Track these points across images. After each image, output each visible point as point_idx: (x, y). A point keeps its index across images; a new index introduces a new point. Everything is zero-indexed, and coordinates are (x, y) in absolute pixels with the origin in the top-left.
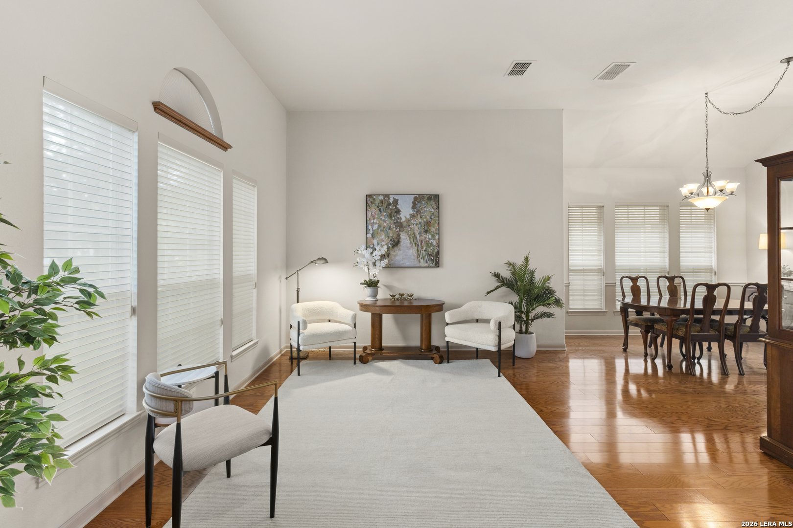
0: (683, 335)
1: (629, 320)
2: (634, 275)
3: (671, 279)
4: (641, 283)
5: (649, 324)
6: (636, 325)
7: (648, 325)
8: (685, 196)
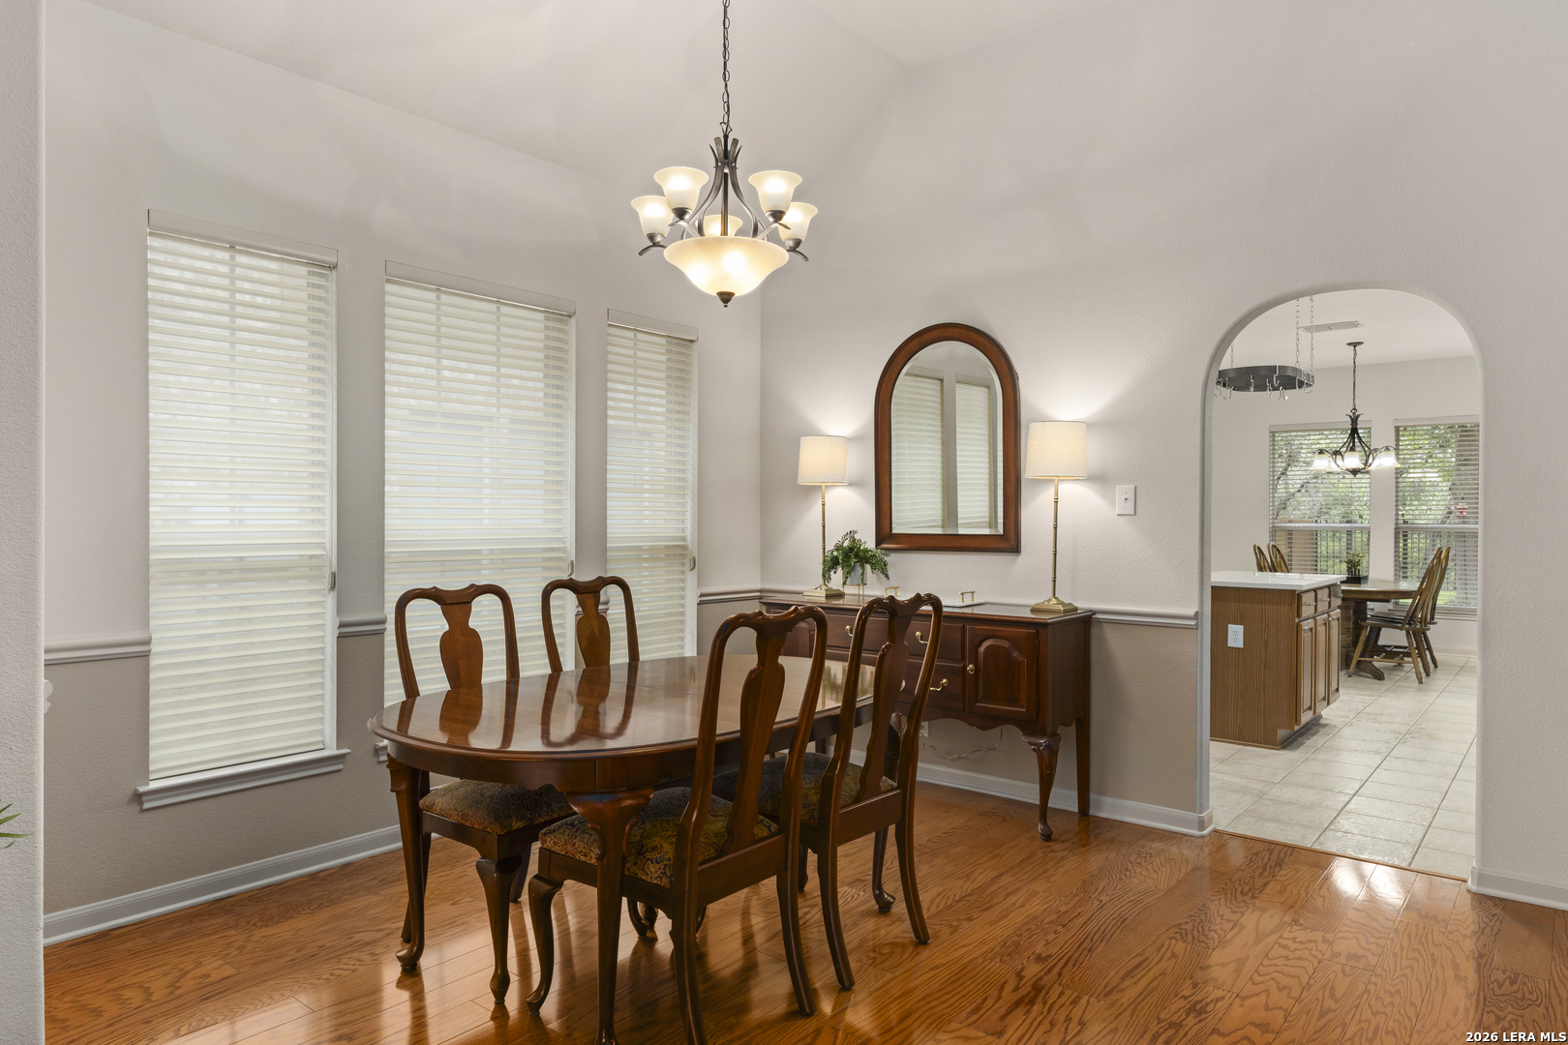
0: (664, 882)
1: (430, 808)
2: (453, 582)
3: (588, 593)
4: (485, 616)
5: (517, 825)
6: (460, 832)
7: (511, 833)
8: (651, 237)
